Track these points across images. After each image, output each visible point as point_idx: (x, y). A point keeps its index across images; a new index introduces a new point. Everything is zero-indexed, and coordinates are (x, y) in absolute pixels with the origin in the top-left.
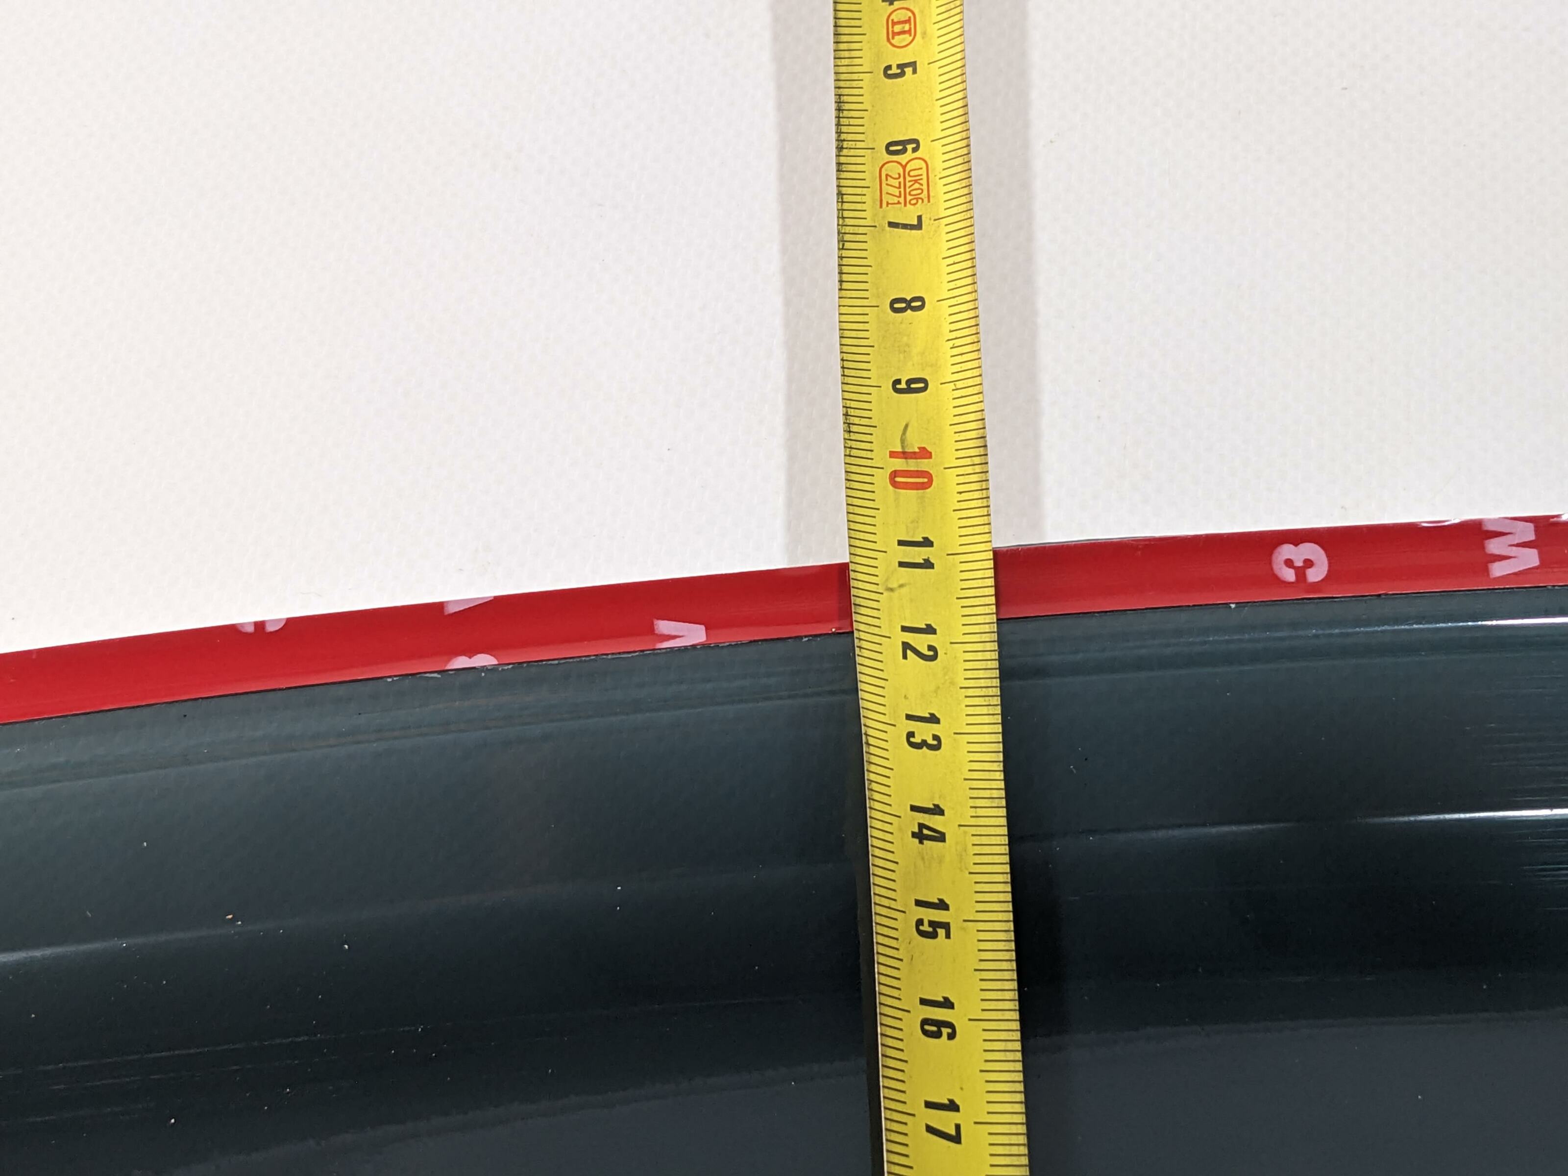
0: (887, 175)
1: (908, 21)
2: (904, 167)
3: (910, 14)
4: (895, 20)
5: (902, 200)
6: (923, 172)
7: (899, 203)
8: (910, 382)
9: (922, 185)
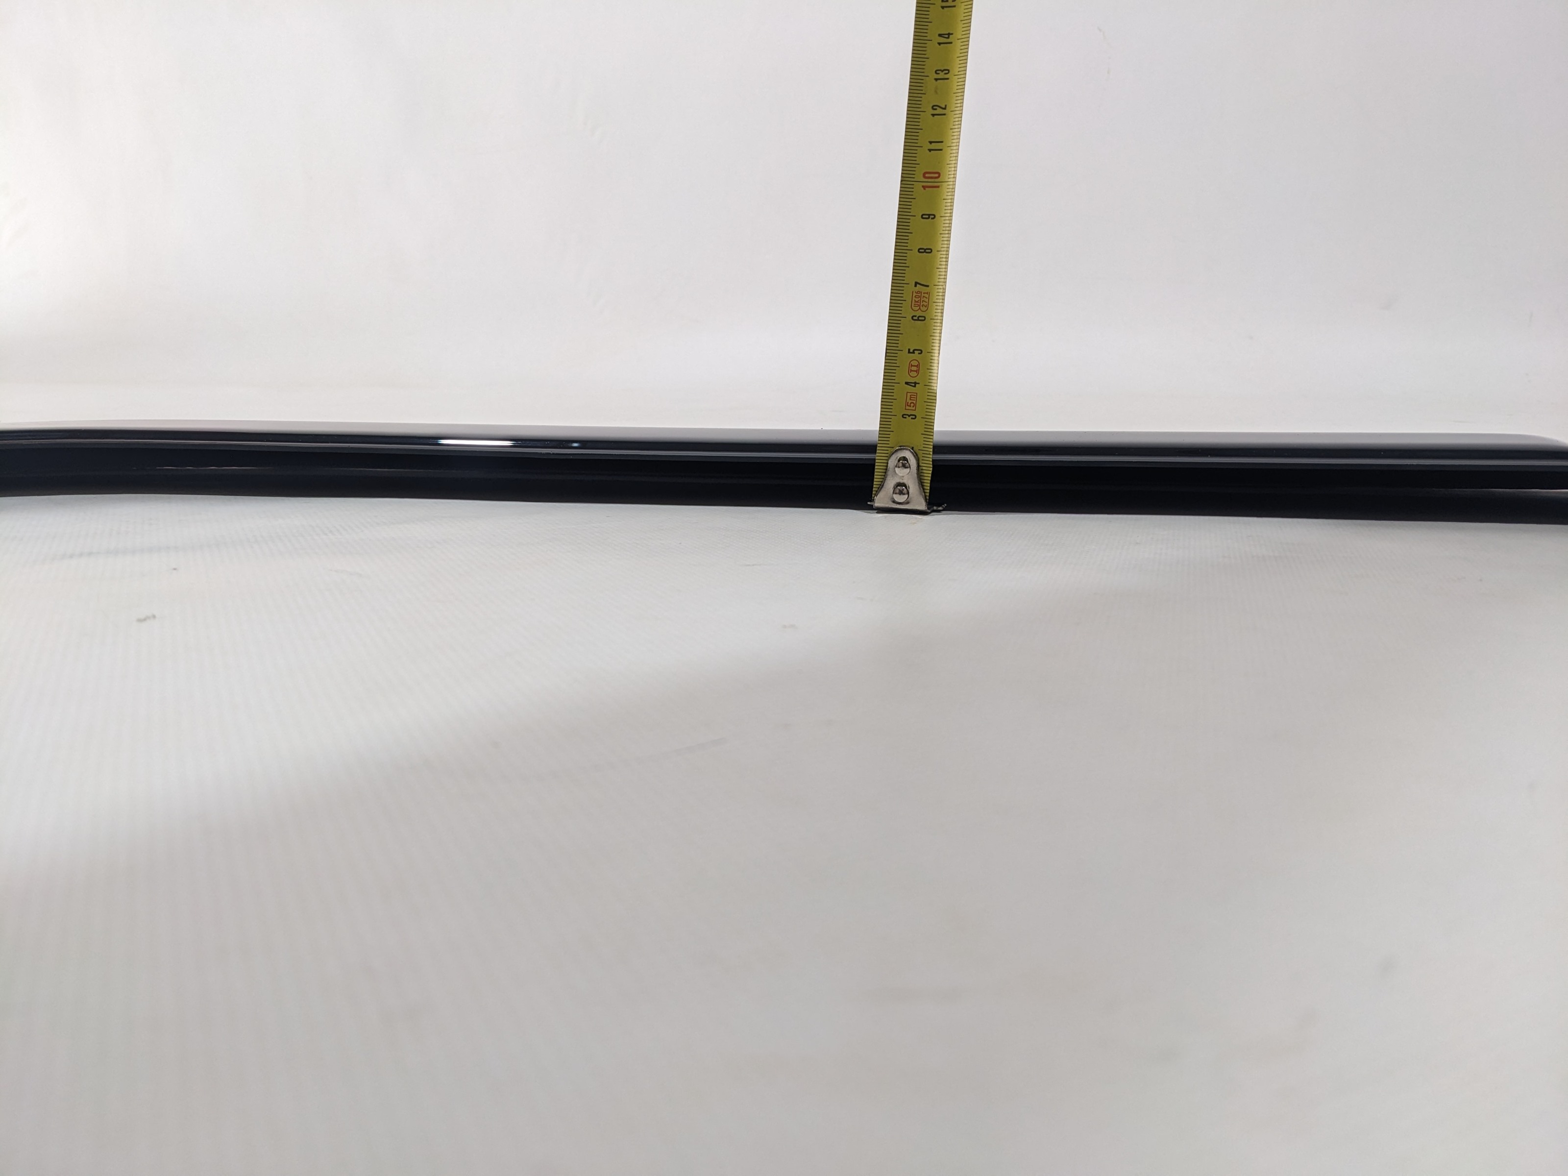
0: (926, 307)
1: (911, 371)
2: (920, 308)
3: (910, 374)
4: (915, 373)
5: (923, 295)
6: (913, 305)
7: (924, 293)
8: (929, 218)
9: (915, 300)
